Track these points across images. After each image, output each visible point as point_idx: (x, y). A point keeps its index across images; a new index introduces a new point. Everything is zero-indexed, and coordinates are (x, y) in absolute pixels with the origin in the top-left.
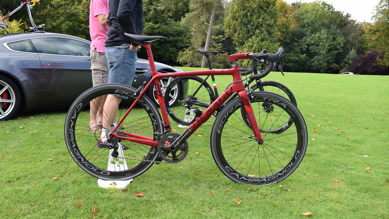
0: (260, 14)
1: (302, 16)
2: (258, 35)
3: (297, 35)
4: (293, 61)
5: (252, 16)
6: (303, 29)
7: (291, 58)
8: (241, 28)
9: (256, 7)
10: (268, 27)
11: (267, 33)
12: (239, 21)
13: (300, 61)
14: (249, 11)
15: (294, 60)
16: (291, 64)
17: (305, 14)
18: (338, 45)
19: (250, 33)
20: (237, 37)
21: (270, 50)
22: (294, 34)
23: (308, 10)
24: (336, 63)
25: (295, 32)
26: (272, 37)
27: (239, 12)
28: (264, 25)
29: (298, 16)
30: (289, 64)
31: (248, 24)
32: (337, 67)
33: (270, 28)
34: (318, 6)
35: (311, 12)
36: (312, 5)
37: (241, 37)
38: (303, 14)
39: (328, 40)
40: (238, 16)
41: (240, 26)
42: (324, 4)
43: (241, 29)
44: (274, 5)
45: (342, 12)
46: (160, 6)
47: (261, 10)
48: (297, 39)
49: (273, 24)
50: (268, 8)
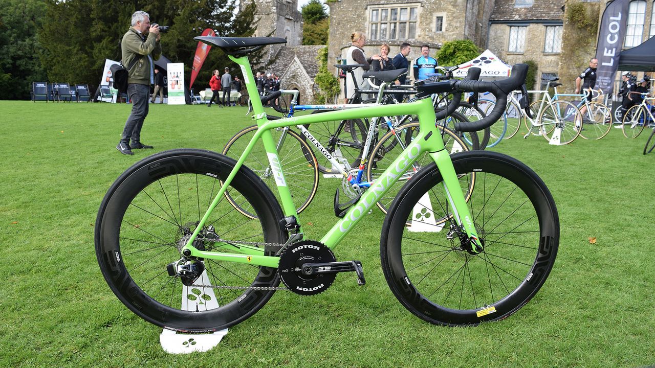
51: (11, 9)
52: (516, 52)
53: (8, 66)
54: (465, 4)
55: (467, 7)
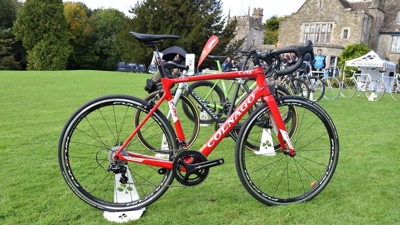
0: (47, 20)
2: (46, 39)
3: (91, 39)
4: (89, 63)
5: (38, 20)
6: (97, 34)
7: (87, 59)
8: (29, 32)
9: (42, 12)
10: (55, 32)
11: (55, 37)
12: (26, 26)
13: (96, 62)
14: (35, 16)
16: (87, 65)
17: (98, 21)
19: (39, 37)
20: (26, 41)
21: (60, 53)
22: (88, 38)
23: (101, 17)
25: (89, 36)
26: (62, 41)
27: (25, 17)
28: (51, 30)
29: (92, 22)
31: (35, 29)
33: (58, 32)
35: (104, 18)
37: (29, 40)
38: (96, 20)
40: (25, 20)
41: (28, 30)
44: (62, 11)
47: (47, 16)
48: (91, 43)
51: (102, 21)
52: (395, 52)
53: (98, 52)
54: (362, 22)
55: (363, 24)
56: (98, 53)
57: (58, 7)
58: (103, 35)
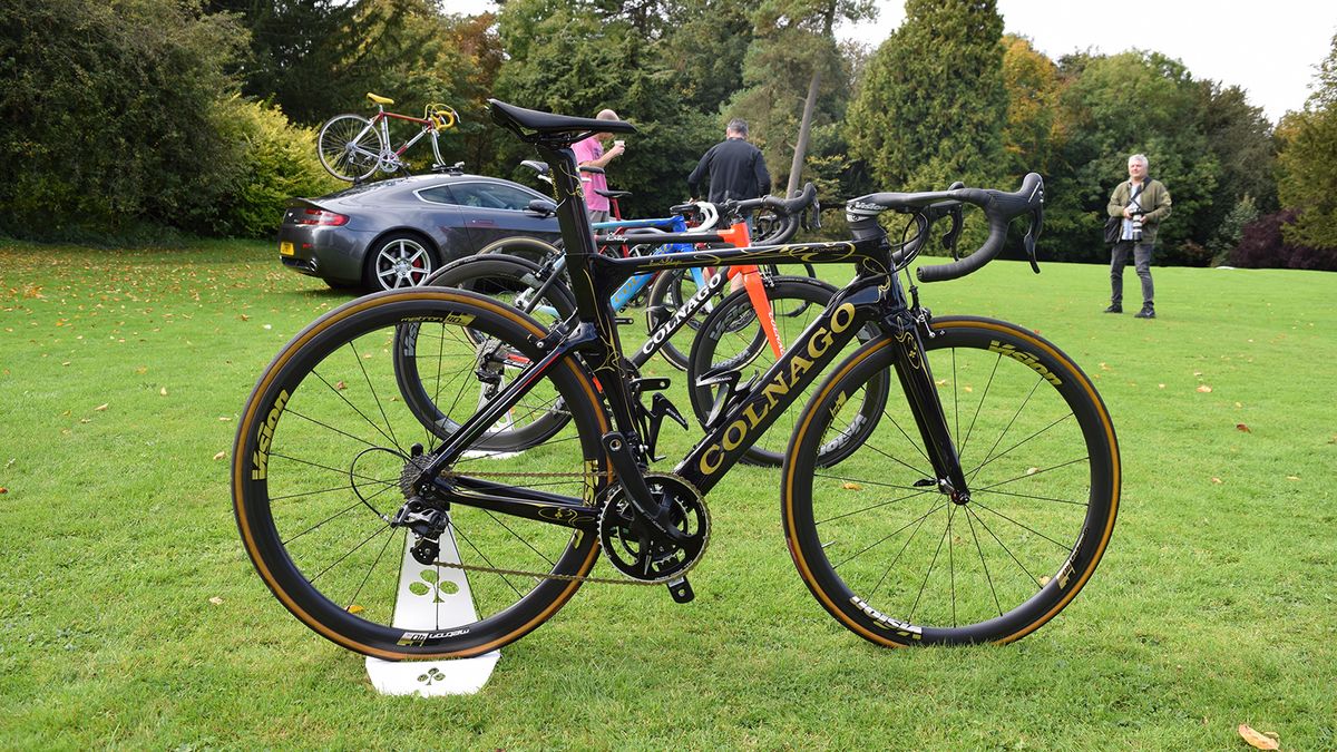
0: (954, 94)
1: (1089, 97)
2: (948, 154)
3: (1071, 155)
4: (1060, 234)
5: (928, 97)
6: (1091, 137)
7: (1051, 222)
8: (898, 134)
9: (942, 71)
10: (977, 132)
11: (974, 150)
12: (890, 114)
13: (1082, 233)
14: (920, 83)
15: (1062, 230)
16: (1052, 242)
17: (1098, 92)
18: (1199, 186)
19: (924, 150)
20: (886, 162)
22: (1062, 151)
23: (1107, 79)
24: (1194, 240)
25: (1066, 145)
26: (991, 160)
27: (890, 87)
28: (965, 126)
29: (1074, 97)
30: (1047, 241)
31: (916, 123)
32: (1198, 253)
33: (985, 134)
34: (1138, 66)
35: (1117, 83)
36: (1120, 65)
37: (897, 160)
38: (1090, 92)
39: (1167, 171)
40: (889, 99)
41: (894, 129)
42: (1158, 60)
43: (897, 137)
44: (998, 66)
45: (1216, 84)
46: (659, 70)
47: (956, 81)
48: (1071, 168)
49: (994, 122)
50: (978, 76)
56: (1094, 201)
57: (991, 53)
58: (1112, 140)
